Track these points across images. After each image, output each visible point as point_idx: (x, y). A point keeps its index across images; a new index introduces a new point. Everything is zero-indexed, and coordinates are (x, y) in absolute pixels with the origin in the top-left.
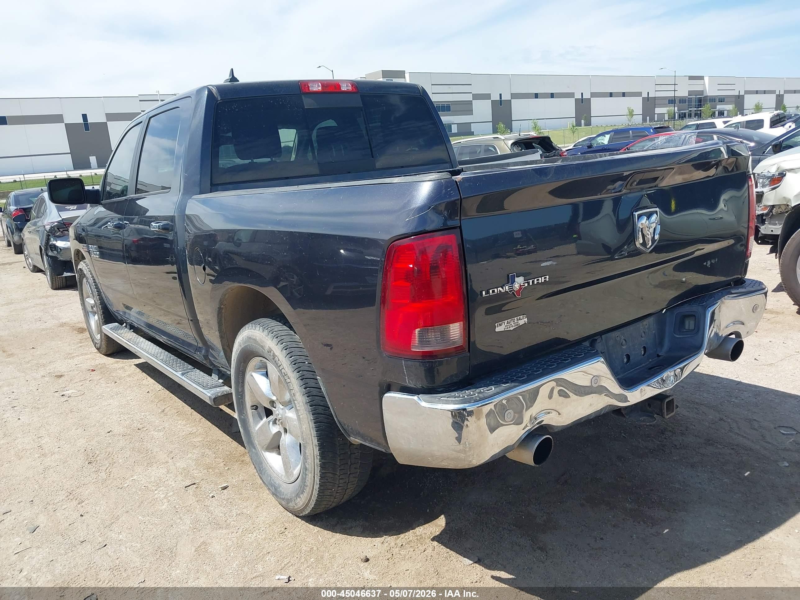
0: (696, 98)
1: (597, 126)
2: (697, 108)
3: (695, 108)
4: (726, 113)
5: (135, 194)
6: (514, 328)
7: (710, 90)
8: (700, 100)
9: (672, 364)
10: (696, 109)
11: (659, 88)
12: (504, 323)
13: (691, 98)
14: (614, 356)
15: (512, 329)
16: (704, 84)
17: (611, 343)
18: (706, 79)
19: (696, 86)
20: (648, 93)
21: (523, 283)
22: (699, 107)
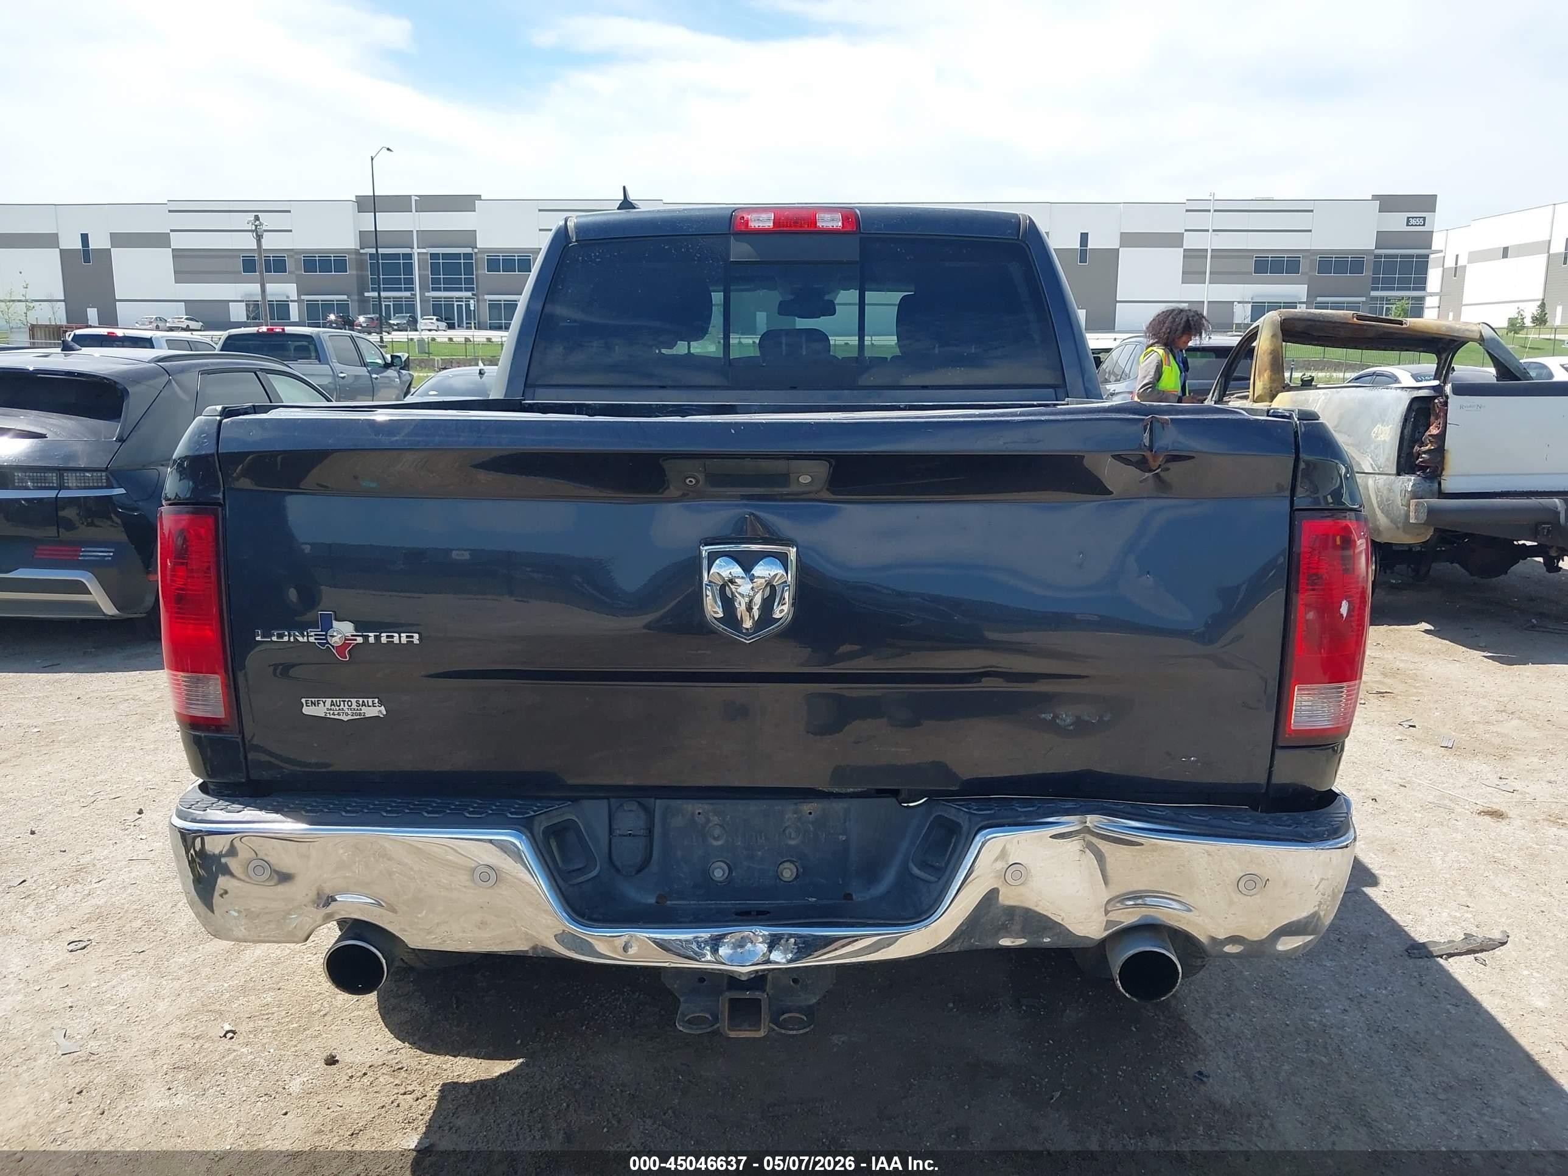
6: (350, 717)
9: (780, 920)
12: (324, 703)
14: (679, 854)
15: (345, 718)
17: (677, 822)
21: (352, 636)
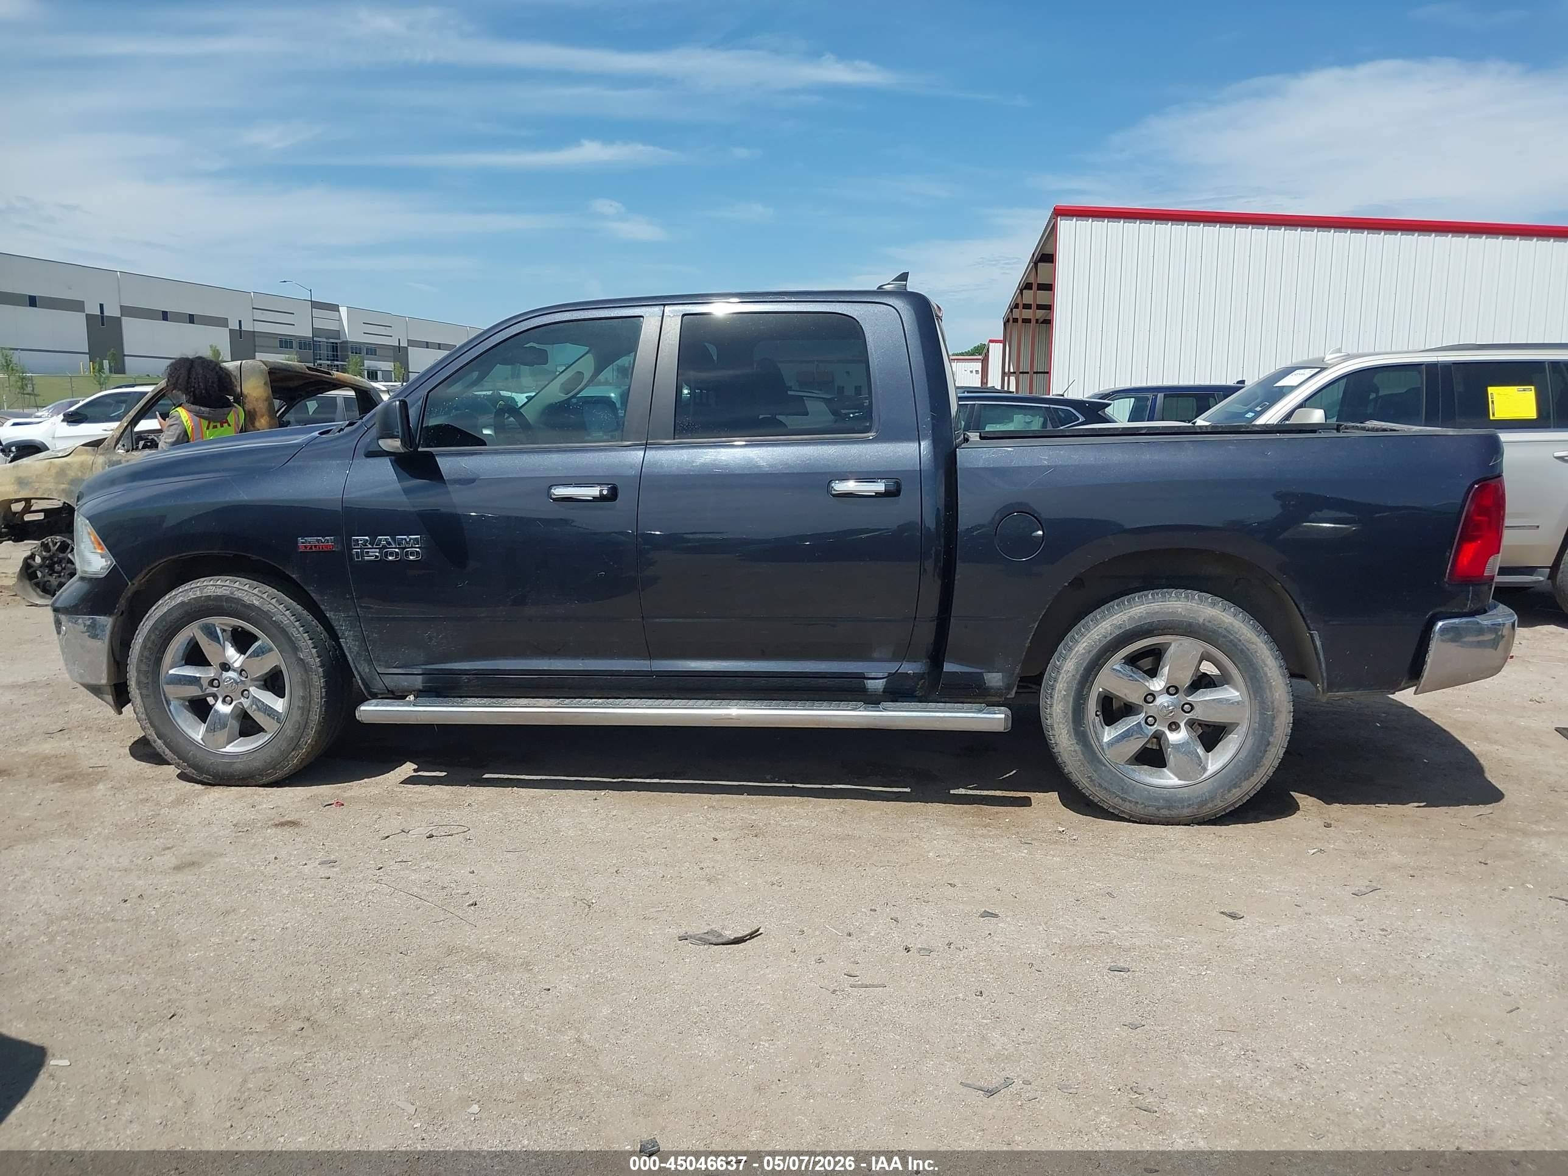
0: (327, 343)
1: (148, 375)
2: (331, 360)
3: (328, 360)
4: (379, 374)
5: (674, 439)
7: (352, 333)
8: (334, 347)
10: (329, 362)
11: (258, 315)
13: (320, 342)
16: (340, 320)
18: (343, 311)
19: (326, 321)
20: (240, 321)
22: (334, 360)
